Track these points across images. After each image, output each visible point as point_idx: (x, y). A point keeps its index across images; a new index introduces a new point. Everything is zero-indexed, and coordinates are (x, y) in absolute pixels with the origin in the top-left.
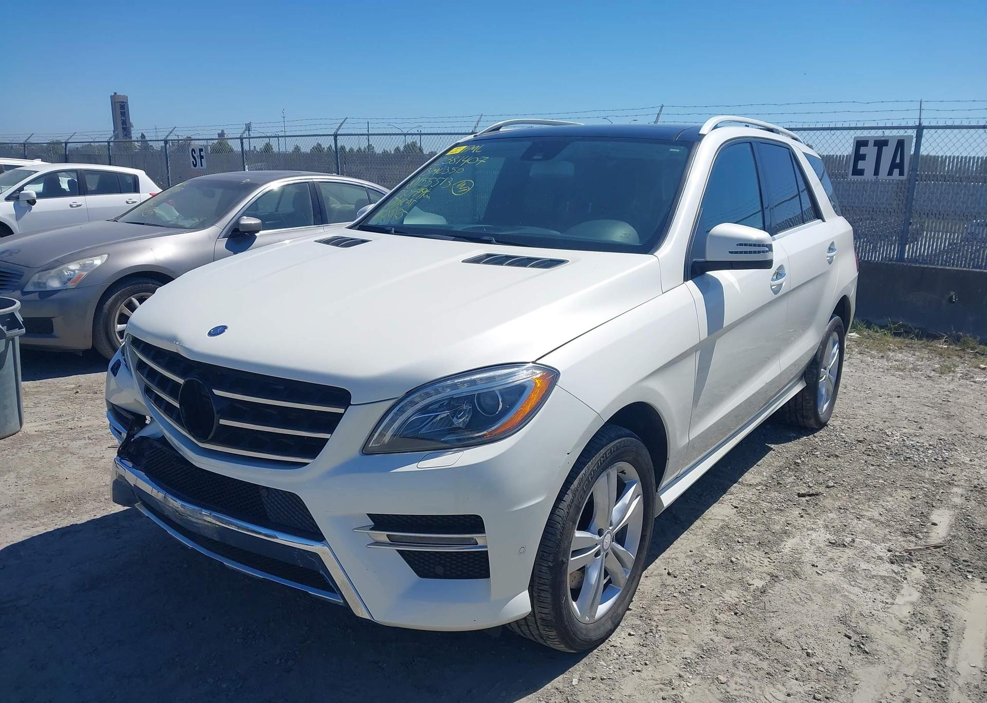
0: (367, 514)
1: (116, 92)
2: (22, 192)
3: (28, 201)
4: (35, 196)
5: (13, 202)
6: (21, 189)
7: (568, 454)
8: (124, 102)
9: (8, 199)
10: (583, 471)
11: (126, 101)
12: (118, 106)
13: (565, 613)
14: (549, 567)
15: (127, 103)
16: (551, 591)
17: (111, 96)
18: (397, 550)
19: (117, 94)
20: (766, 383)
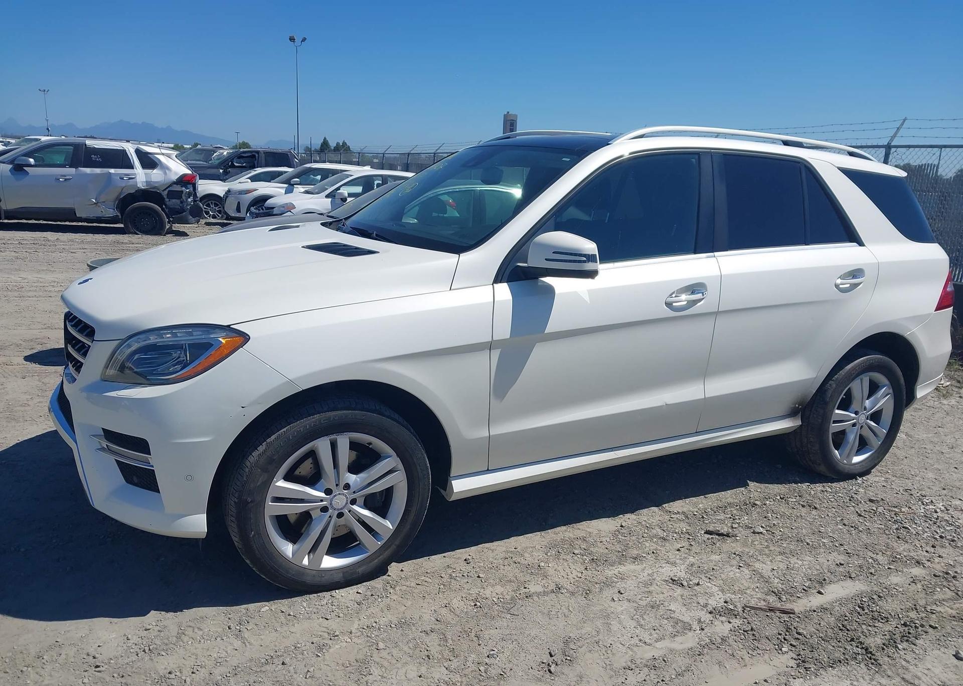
0: (102, 428)
1: (508, 111)
2: (338, 191)
3: (341, 199)
4: (347, 196)
5: (330, 199)
6: (338, 189)
7: (243, 407)
8: (513, 120)
9: (327, 196)
10: (285, 429)
11: (515, 119)
12: (509, 124)
13: (255, 547)
14: (235, 502)
15: (516, 121)
16: (236, 522)
17: (504, 115)
18: (116, 460)
19: (510, 113)
20: (666, 404)
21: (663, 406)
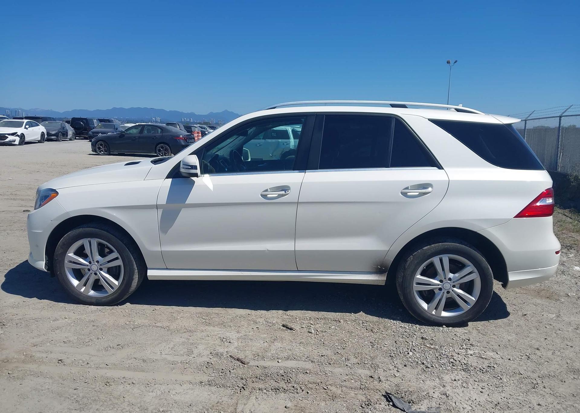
7: (51, 221)
20: (268, 250)
21: (266, 250)
